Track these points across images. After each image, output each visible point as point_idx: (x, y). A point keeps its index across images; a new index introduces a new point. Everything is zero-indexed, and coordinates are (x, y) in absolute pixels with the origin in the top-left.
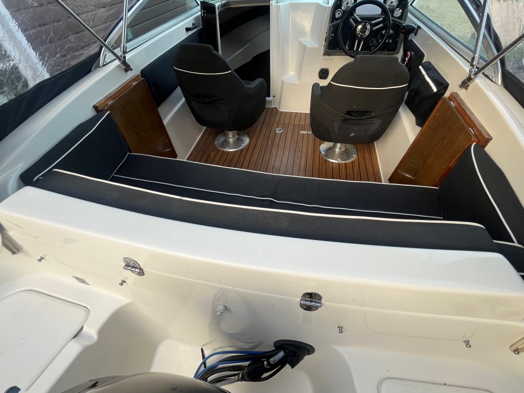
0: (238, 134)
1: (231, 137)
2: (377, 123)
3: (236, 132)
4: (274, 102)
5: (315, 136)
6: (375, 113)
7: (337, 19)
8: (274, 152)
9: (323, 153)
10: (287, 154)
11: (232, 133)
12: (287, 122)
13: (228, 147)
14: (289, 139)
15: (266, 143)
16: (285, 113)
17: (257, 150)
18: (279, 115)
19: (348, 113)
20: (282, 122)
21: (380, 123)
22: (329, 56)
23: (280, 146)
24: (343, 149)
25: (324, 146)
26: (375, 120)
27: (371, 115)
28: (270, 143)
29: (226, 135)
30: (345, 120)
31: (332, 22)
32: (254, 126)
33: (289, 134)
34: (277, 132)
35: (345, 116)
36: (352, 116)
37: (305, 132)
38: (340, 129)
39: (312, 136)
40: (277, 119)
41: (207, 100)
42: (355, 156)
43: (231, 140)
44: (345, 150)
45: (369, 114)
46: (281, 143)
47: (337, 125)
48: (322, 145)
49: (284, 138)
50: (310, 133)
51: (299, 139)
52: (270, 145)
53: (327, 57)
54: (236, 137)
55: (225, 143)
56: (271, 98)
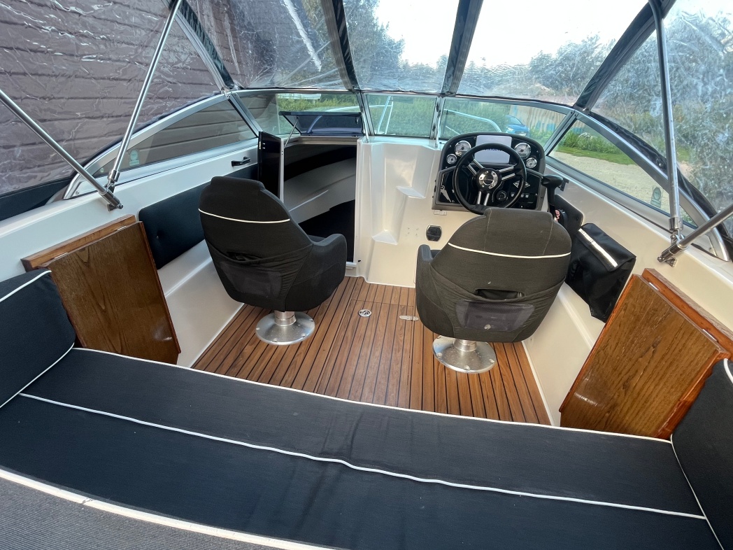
0: (297, 317)
1: (285, 320)
2: (527, 310)
3: (293, 313)
4: (359, 270)
5: (424, 324)
6: (523, 295)
7: (450, 166)
8: (356, 350)
9: (439, 354)
10: (378, 354)
11: (287, 315)
12: (378, 299)
13: (278, 337)
14: (381, 328)
15: (343, 334)
16: (375, 287)
17: (327, 346)
18: (366, 289)
19: (479, 292)
20: (371, 300)
21: (533, 310)
22: (441, 210)
23: (367, 340)
24: (472, 349)
25: (441, 342)
26: (523, 306)
27: (516, 297)
28: (349, 334)
29: (275, 318)
30: (474, 304)
31: (443, 168)
32: (326, 303)
33: (383, 320)
34: (362, 315)
35: (475, 296)
36: (486, 297)
37: (408, 318)
38: (467, 317)
39: (420, 325)
40: (364, 293)
41: (247, 260)
42: (493, 361)
43: (284, 326)
44: (476, 351)
45: (513, 295)
46: (368, 333)
47: (461, 311)
48: (436, 341)
49: (374, 326)
50: (416, 318)
51: (398, 328)
52: (349, 338)
53: (438, 212)
54: (292, 321)
55: (273, 331)
56: (355, 263)
